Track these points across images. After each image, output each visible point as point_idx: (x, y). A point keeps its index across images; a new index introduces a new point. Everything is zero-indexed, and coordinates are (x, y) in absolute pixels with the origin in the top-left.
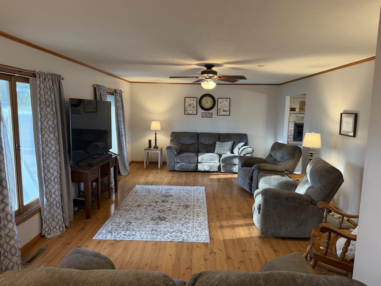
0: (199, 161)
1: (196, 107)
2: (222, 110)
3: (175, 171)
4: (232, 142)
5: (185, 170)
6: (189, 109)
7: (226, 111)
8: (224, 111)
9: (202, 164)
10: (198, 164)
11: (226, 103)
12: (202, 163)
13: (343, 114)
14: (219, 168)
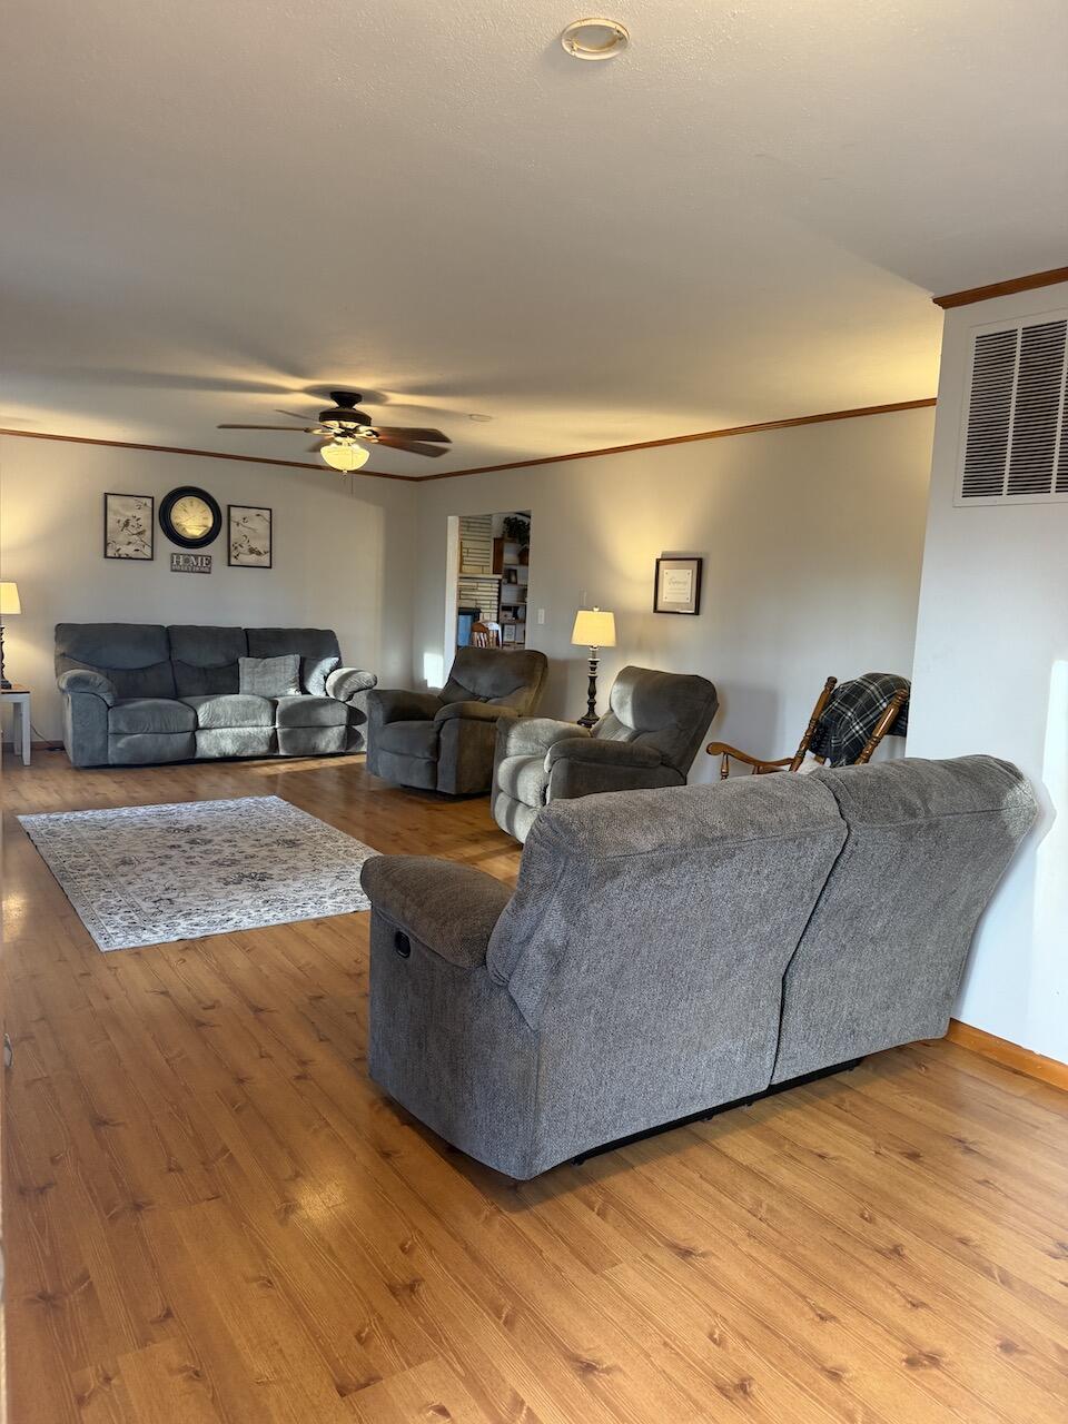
0: (201, 724)
1: (148, 533)
2: (246, 547)
3: (108, 766)
4: (298, 657)
5: (148, 761)
6: (123, 537)
7: (259, 553)
8: (252, 551)
9: (213, 731)
10: (197, 733)
11: (260, 526)
12: (210, 729)
13: (661, 562)
14: (273, 741)
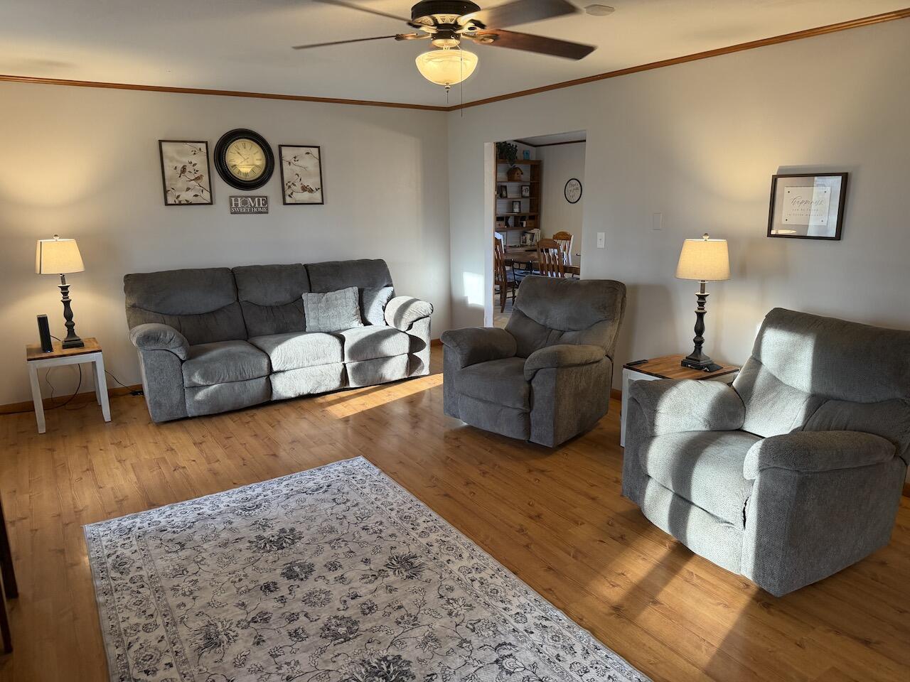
0: (275, 369)
1: (206, 178)
2: (298, 187)
3: (187, 418)
4: (356, 289)
5: (226, 409)
6: (181, 183)
7: (311, 191)
8: (304, 189)
9: (286, 373)
10: (271, 377)
11: (310, 163)
12: (283, 371)
13: (779, 179)
14: (344, 377)
